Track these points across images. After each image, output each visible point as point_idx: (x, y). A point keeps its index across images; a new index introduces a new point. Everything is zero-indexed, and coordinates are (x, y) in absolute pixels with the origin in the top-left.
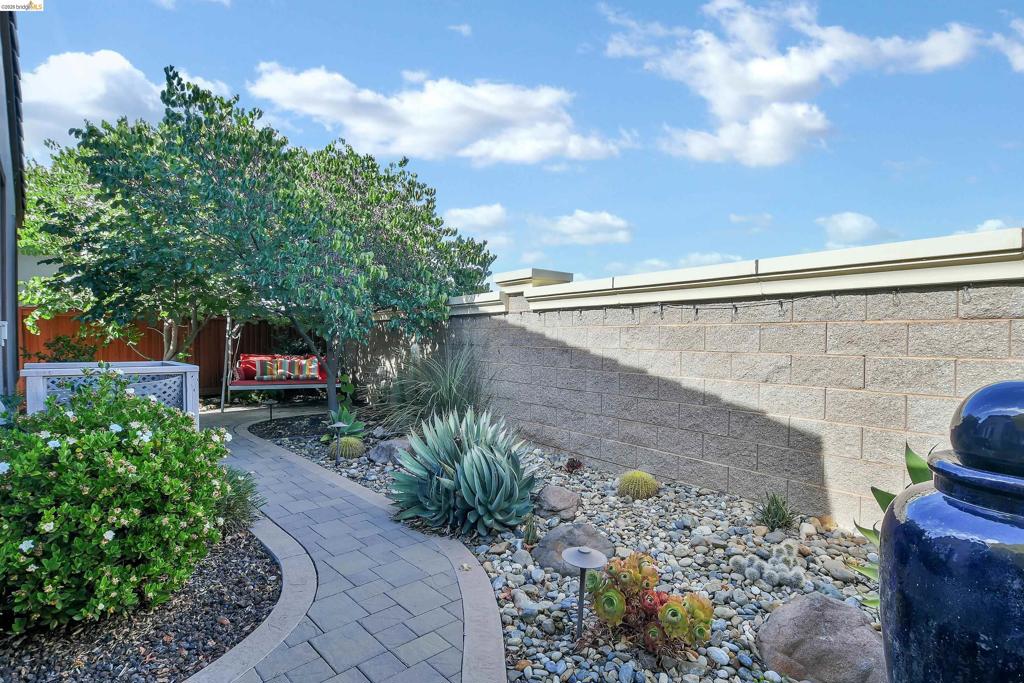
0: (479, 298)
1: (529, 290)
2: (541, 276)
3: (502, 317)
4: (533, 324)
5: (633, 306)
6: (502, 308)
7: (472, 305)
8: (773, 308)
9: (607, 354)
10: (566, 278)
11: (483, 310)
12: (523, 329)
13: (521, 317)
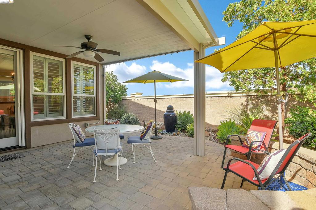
0: (126, 97)
1: (136, 96)
2: (138, 94)
3: (131, 100)
4: (137, 101)
5: (151, 99)
6: (131, 98)
7: (125, 98)
8: (166, 99)
9: (148, 106)
10: (141, 94)
11: (127, 99)
12: (135, 102)
13: (134, 100)
